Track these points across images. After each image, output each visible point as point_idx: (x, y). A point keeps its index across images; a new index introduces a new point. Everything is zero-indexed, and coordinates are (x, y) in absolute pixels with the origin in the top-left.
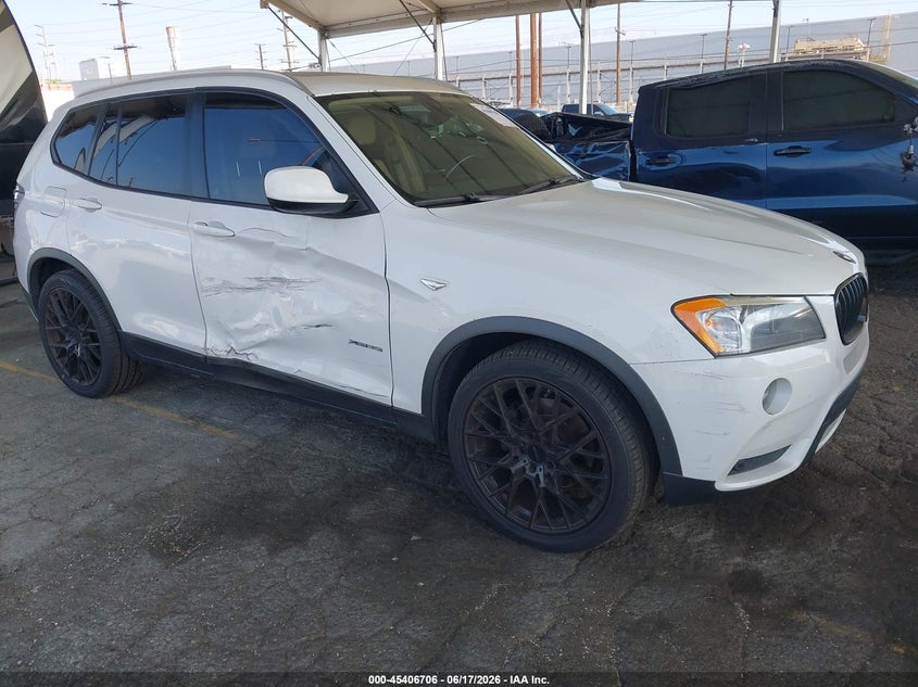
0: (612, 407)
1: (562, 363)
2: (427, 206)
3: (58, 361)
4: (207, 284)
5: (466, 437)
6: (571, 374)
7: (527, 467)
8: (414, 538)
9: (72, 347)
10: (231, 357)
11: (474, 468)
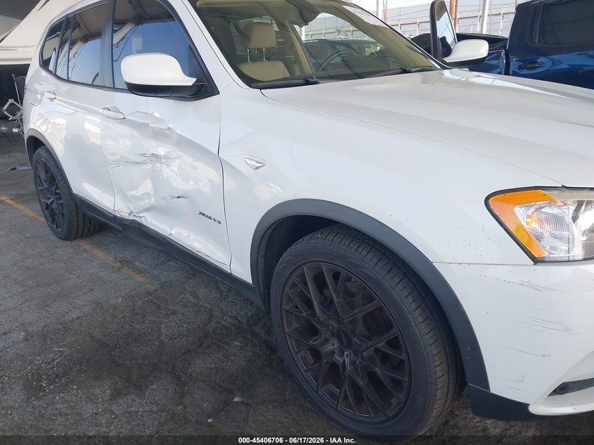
0: (414, 306)
1: (364, 253)
2: (261, 88)
3: (46, 211)
4: (111, 158)
5: (284, 312)
6: (372, 266)
7: (336, 351)
8: (236, 399)
9: (52, 202)
10: (131, 218)
11: (292, 343)
